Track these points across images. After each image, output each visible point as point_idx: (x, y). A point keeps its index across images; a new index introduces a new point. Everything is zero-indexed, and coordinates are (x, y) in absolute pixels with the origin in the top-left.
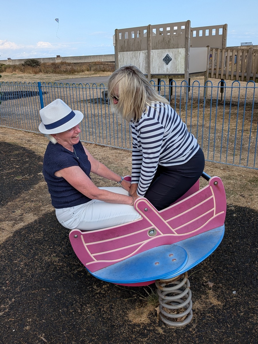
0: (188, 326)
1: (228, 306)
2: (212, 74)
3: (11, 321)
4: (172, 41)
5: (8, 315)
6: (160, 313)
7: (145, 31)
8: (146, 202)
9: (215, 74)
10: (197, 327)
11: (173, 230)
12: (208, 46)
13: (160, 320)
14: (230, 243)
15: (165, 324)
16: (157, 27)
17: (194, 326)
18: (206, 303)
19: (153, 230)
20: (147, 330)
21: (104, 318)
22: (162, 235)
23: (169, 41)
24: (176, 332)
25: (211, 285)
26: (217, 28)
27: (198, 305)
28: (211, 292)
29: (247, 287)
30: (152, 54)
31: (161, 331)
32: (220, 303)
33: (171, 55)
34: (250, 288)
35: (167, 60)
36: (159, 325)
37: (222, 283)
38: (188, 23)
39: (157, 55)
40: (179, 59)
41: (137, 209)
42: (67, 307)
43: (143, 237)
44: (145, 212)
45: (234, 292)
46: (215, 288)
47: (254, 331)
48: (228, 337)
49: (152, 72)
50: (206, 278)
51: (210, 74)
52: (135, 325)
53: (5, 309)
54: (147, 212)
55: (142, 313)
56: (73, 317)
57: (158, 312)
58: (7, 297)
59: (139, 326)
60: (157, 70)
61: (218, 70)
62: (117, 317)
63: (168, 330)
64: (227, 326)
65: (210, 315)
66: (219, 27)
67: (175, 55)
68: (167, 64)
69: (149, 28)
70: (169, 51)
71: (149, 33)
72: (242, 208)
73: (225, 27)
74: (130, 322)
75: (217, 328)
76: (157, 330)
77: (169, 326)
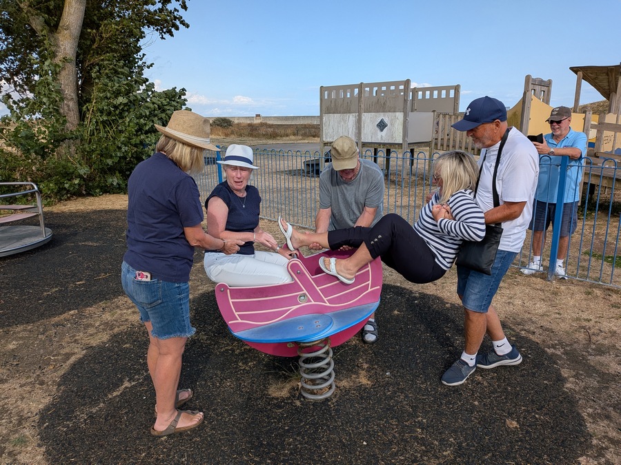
0: (327, 400)
1: (377, 385)
2: (439, 145)
3: (143, 390)
4: (388, 104)
5: (141, 384)
6: (302, 387)
7: (356, 91)
8: (300, 264)
9: (442, 145)
10: (336, 402)
11: (325, 299)
12: (434, 111)
13: (300, 394)
14: (401, 329)
15: (304, 397)
16: (371, 85)
17: (334, 400)
18: (354, 382)
19: (304, 295)
20: (285, 403)
21: (242, 392)
22: (313, 303)
23: (384, 104)
24: (313, 405)
25: (365, 366)
26: (448, 89)
27: (344, 383)
28: (363, 373)
29: (403, 370)
30: (363, 118)
31: (298, 403)
32: (369, 382)
33: (386, 120)
34: (407, 370)
35: (382, 125)
36: (298, 399)
37: (378, 365)
38: (407, 82)
39: (370, 120)
40: (396, 125)
41: (290, 270)
42: (206, 381)
43: (293, 301)
44: (297, 274)
45: (387, 374)
46: (368, 370)
47: (396, 408)
48: (367, 412)
49: (363, 140)
50: (363, 360)
51: (436, 144)
52: (273, 398)
53: (139, 379)
54: (300, 275)
55: (283, 388)
56: (209, 390)
57: (300, 387)
58: (143, 369)
59: (277, 399)
60: (370, 137)
61: (446, 140)
62: (257, 391)
63: (306, 403)
64: (370, 403)
65: (355, 392)
66: (451, 87)
67: (392, 120)
68: (382, 130)
69: (361, 86)
70: (384, 116)
71: (360, 92)
72: (427, 295)
73: (457, 88)
74: (269, 395)
75: (358, 403)
76: (294, 403)
77: (308, 399)
